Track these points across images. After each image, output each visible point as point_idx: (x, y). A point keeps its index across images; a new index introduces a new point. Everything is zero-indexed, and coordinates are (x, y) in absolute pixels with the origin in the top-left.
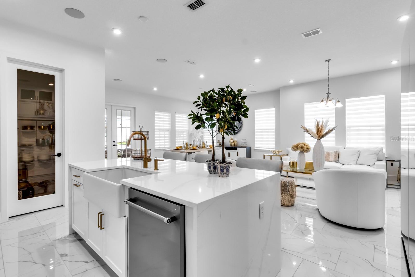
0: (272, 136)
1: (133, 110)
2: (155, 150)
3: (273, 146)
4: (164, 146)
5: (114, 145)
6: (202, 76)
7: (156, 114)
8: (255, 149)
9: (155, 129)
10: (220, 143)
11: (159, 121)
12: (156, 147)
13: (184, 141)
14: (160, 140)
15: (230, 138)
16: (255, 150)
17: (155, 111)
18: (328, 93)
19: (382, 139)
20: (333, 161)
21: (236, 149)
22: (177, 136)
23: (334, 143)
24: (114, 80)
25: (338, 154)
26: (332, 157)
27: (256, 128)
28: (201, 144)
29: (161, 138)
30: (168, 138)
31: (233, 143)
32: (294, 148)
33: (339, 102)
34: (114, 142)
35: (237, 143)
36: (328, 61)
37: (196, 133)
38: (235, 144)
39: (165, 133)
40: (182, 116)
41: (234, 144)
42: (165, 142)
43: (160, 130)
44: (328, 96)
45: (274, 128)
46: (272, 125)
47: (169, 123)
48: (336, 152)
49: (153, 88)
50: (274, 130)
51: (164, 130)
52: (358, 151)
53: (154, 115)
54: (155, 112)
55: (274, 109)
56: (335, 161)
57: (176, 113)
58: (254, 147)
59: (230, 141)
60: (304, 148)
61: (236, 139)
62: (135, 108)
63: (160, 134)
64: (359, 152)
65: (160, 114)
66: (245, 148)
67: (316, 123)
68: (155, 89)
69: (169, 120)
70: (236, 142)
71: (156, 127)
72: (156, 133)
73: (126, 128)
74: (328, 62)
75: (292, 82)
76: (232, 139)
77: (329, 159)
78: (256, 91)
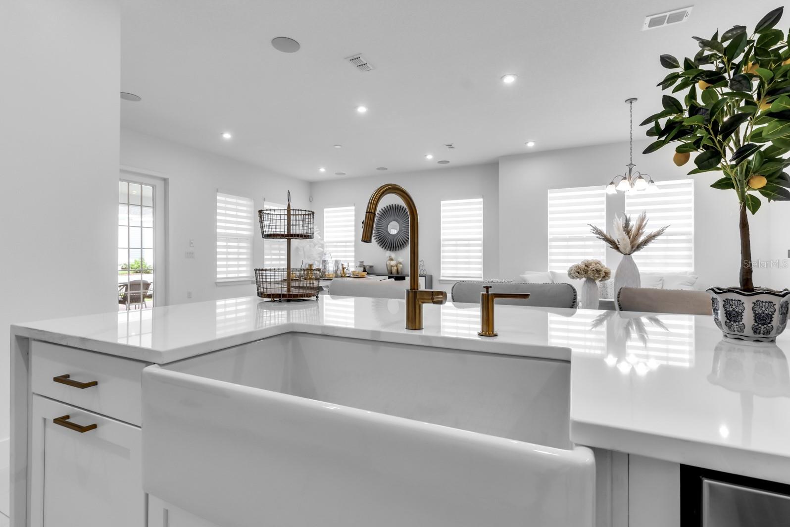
0: (477, 253)
1: (160, 185)
2: (216, 283)
3: (480, 273)
4: (236, 275)
6: (362, 110)
7: (218, 198)
8: (442, 278)
9: (216, 235)
10: (365, 268)
11: (226, 215)
12: (218, 276)
14: (227, 259)
15: (388, 259)
16: (441, 282)
17: (217, 191)
18: (631, 164)
19: (689, 257)
22: (266, 251)
27: (442, 237)
28: (338, 268)
29: (230, 256)
30: (245, 257)
31: (396, 268)
32: (578, 273)
33: (652, 182)
35: (403, 266)
36: (631, 101)
37: (310, 246)
38: (399, 269)
39: (241, 244)
41: (397, 270)
42: (239, 266)
43: (228, 238)
44: (630, 170)
45: (481, 236)
46: (477, 231)
47: (249, 221)
49: (222, 133)
50: (481, 242)
51: (238, 238)
52: (660, 279)
53: (215, 201)
54: (218, 193)
55: (481, 200)
57: (264, 200)
58: (440, 274)
59: (388, 263)
60: (601, 272)
61: (401, 260)
62: (165, 180)
63: (228, 247)
64: (661, 281)
65: (229, 200)
66: (424, 278)
67: (625, 222)
68: (227, 136)
69: (249, 215)
70: (401, 265)
71: (218, 230)
72: (218, 243)
73: (141, 227)
74: (631, 103)
75: (531, 144)
76: (391, 260)
78: (449, 162)
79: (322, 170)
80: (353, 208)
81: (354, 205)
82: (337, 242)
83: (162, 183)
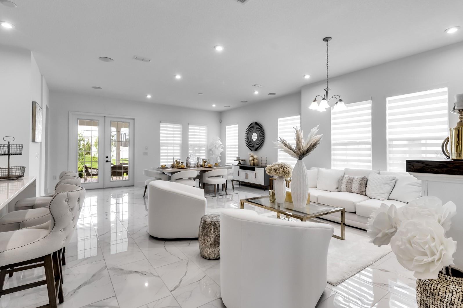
1: (131, 122)
5: (107, 161)
7: (161, 125)
9: (160, 144)
10: (240, 161)
13: (174, 158)
18: (327, 88)
20: (357, 192)
21: (253, 169)
23: (370, 164)
24: (93, 87)
25: (366, 181)
26: (355, 187)
30: (178, 154)
31: (253, 162)
33: (341, 100)
34: (107, 157)
36: (326, 39)
39: (175, 148)
40: (199, 128)
41: (254, 163)
43: (168, 145)
44: (327, 93)
47: (180, 136)
48: (364, 178)
49: (147, 96)
51: (173, 145)
52: (393, 178)
53: (160, 127)
54: (161, 123)
56: (359, 192)
57: (190, 124)
61: (256, 156)
62: (134, 119)
63: (167, 149)
66: (264, 169)
68: (149, 96)
69: (180, 133)
70: (257, 160)
71: (161, 142)
72: (162, 148)
74: (327, 41)
76: (253, 156)
77: (351, 189)
78: (275, 94)
79: (214, 106)
80: (237, 125)
81: (238, 124)
82: (232, 146)
83: (133, 120)
